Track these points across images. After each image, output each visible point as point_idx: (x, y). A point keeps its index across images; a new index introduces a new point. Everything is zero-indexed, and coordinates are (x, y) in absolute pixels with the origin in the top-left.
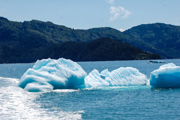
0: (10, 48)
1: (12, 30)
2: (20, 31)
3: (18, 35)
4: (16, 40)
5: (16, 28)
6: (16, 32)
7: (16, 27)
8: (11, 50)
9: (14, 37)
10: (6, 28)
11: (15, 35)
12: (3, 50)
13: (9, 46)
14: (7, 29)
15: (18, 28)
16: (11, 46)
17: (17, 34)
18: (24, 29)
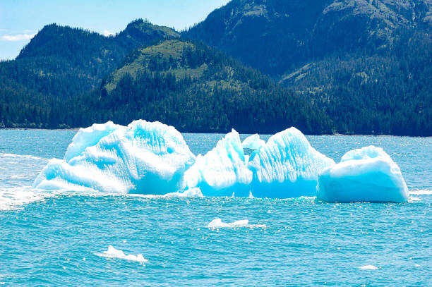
0: (360, 79)
1: (371, 18)
2: (400, 19)
3: (393, 35)
4: (382, 53)
5: (387, 9)
6: (385, 25)
7: (387, 5)
8: (363, 86)
9: (379, 41)
10: (351, 9)
11: (380, 33)
12: (337, 87)
13: (359, 74)
14: (356, 12)
15: (396, 11)
16: (363, 74)
17: (391, 31)
18: (417, 14)
